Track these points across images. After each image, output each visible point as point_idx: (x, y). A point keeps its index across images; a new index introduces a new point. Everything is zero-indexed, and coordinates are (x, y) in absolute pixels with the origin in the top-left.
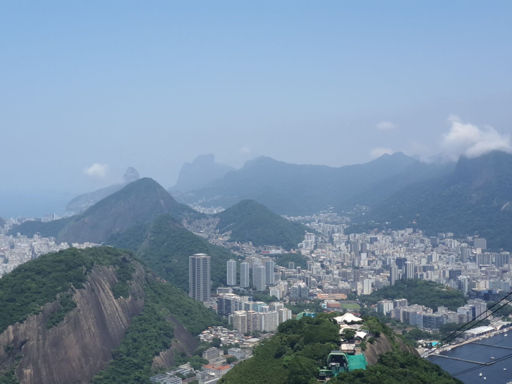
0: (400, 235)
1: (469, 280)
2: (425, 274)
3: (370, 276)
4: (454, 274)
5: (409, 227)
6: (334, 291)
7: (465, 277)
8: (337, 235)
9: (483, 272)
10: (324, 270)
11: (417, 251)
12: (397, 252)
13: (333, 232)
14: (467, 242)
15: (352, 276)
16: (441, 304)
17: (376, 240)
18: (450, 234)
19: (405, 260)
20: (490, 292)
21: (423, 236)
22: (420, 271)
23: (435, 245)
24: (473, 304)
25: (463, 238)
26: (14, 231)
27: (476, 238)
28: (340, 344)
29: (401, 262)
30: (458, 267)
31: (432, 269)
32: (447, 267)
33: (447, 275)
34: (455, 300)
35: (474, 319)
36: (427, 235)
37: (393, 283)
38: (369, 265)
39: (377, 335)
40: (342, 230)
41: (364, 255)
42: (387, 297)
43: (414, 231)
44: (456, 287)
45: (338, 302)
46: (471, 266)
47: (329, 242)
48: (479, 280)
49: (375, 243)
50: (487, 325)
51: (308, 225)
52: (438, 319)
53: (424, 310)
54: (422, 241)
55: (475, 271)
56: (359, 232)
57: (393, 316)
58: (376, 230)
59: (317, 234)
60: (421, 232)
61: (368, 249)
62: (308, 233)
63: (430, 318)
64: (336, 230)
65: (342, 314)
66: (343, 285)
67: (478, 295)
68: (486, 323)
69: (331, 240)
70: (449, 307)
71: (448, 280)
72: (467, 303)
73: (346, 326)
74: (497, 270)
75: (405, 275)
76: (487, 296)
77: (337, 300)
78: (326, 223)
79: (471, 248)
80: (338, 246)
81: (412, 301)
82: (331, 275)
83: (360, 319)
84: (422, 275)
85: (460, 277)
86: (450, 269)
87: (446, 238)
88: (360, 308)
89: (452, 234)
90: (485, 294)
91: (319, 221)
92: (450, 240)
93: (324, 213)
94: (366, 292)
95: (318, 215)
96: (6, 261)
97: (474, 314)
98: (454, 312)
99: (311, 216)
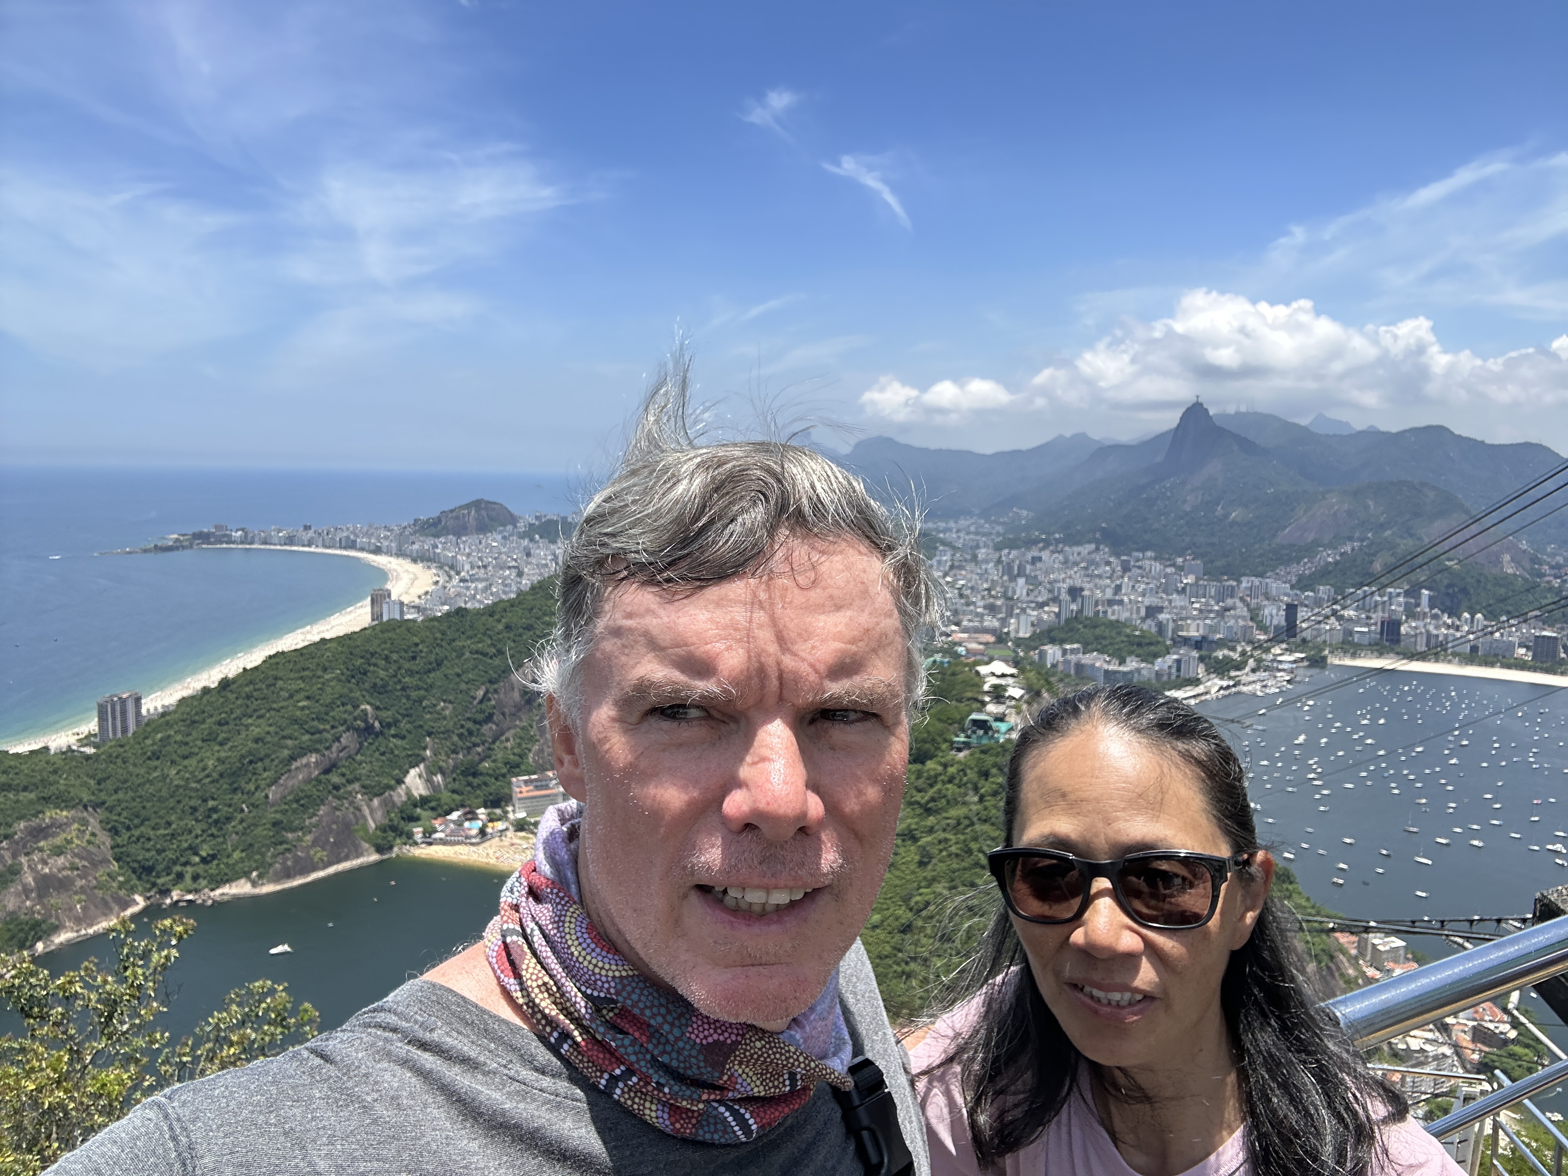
0: (1075, 554)
1: (1174, 620)
2: (1110, 611)
3: (1029, 611)
4: (1152, 611)
5: (1089, 542)
6: (977, 630)
7: (1168, 616)
8: (983, 551)
9: (1196, 609)
10: (963, 601)
11: (1100, 576)
12: (1070, 577)
13: (978, 547)
14: (1173, 565)
15: (1004, 610)
16: (1131, 653)
17: (1040, 559)
18: (1149, 554)
19: (1082, 589)
20: (1204, 638)
21: (1110, 555)
22: (1103, 605)
23: (1126, 569)
24: (1178, 654)
25: (1169, 559)
26: (529, 533)
27: (1188, 560)
28: (984, 704)
29: (1075, 592)
30: (1159, 602)
31: (1121, 602)
32: (1143, 601)
33: (1143, 613)
34: (1152, 648)
35: (1178, 677)
36: (1118, 555)
37: (1063, 622)
38: (1028, 594)
39: (1038, 694)
40: (991, 544)
41: (1021, 581)
42: (1053, 641)
43: (1097, 549)
44: (1154, 630)
45: (981, 647)
46: (1179, 600)
47: (971, 561)
48: (1189, 622)
49: (1039, 565)
50: (1196, 686)
51: (941, 535)
52: (1125, 674)
53: (1106, 661)
54: (1108, 563)
55: (1183, 608)
56: (1018, 547)
57: (1061, 667)
58: (1041, 545)
59: (955, 549)
60: (1107, 550)
61: (1028, 572)
62: (941, 548)
63: (1115, 672)
64: (981, 544)
65: (987, 663)
66: (991, 622)
67: (1186, 641)
68: (1196, 682)
69: (974, 558)
70: (1143, 657)
71: (1143, 620)
72: (1169, 653)
73: (994, 681)
74: (1216, 608)
75: (1081, 611)
76: (1198, 644)
77: (980, 643)
78: (968, 533)
79: (1181, 575)
80: (984, 567)
81: (1090, 647)
82: (972, 608)
83: (1014, 671)
84: (1105, 612)
85: (1162, 617)
86: (1147, 603)
87: (1144, 558)
88: (1013, 654)
89: (1153, 554)
90: (1197, 642)
91: (958, 531)
92: (1149, 562)
93: (966, 519)
94: (1021, 635)
95: (956, 522)
96: (520, 574)
97: (1179, 670)
98: (1149, 666)
99: (947, 523)
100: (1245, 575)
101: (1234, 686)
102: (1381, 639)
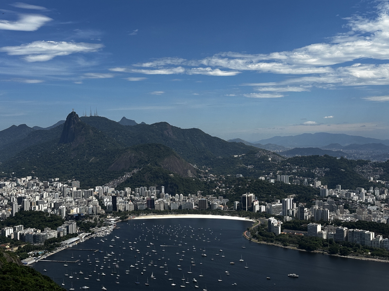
0: (22, 181)
1: (66, 208)
2: (37, 207)
4: (57, 205)
5: (29, 175)
7: (64, 207)
9: (76, 202)
11: (34, 191)
12: (19, 193)
14: (67, 184)
16: (47, 226)
17: (4, 185)
19: (25, 198)
20: (79, 215)
21: (39, 181)
22: (34, 205)
23: (46, 187)
24: (67, 224)
25: (65, 181)
27: (73, 181)
29: (20, 200)
30: (60, 201)
31: (42, 203)
32: (53, 201)
33: (53, 206)
34: (56, 222)
35: (68, 233)
36: (41, 181)
37: (14, 214)
42: (9, 225)
43: (33, 179)
44: (57, 214)
46: (69, 199)
48: (73, 208)
49: (3, 188)
50: (76, 237)
52: (44, 235)
53: (34, 231)
54: (38, 185)
55: (71, 202)
57: (12, 237)
58: (5, 178)
60: (37, 178)
63: (39, 236)
67: (72, 217)
68: (75, 235)
70: (52, 227)
71: (53, 209)
72: (64, 223)
74: (85, 200)
75: (22, 209)
76: (77, 218)
79: (70, 188)
81: (26, 226)
84: (35, 207)
85: (61, 207)
86: (55, 202)
87: (55, 181)
89: (58, 179)
90: (76, 216)
92: (56, 183)
97: (68, 230)
98: (54, 231)
100: (97, 186)
101: (91, 234)
102: (148, 207)
